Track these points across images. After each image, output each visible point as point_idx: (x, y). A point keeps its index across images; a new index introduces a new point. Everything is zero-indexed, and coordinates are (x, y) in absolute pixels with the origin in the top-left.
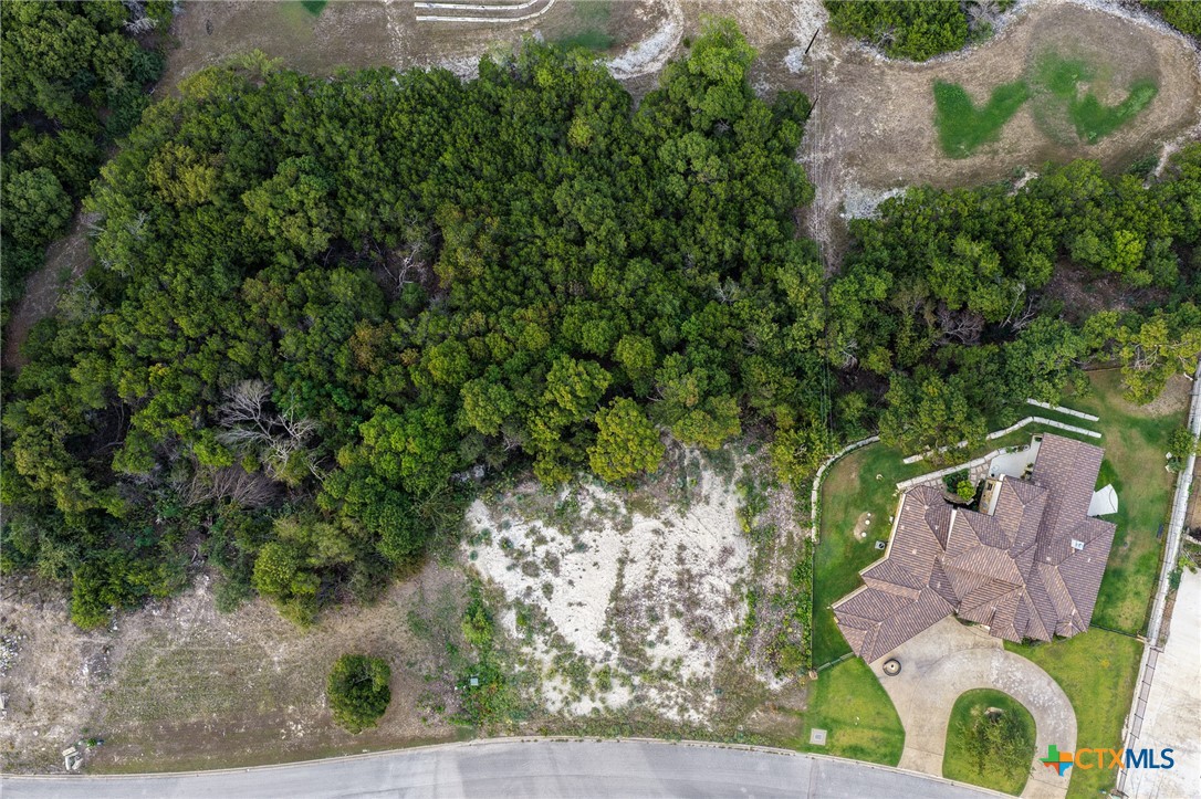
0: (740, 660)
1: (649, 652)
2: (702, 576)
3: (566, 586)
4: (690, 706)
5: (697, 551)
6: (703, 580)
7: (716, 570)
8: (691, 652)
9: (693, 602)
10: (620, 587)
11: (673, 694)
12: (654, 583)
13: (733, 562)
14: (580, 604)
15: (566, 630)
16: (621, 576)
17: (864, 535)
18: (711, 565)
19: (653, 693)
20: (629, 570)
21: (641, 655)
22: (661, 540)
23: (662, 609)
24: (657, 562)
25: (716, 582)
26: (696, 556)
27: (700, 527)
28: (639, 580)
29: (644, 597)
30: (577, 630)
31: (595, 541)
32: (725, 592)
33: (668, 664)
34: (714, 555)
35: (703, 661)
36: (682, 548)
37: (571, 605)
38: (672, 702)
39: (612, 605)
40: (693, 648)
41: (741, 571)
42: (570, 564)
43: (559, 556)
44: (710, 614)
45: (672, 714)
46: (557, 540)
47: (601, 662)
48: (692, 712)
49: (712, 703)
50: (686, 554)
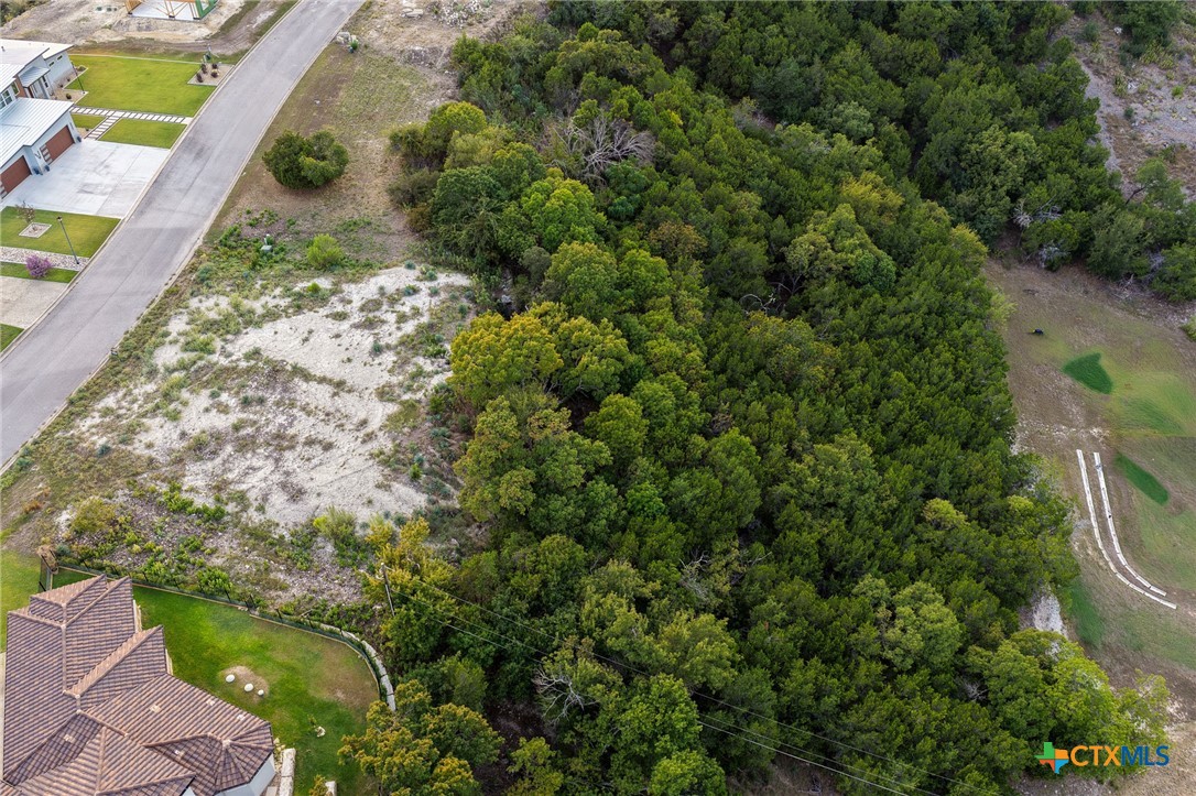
0: (132, 485)
1: (206, 393)
2: (277, 461)
3: (335, 331)
4: (107, 419)
5: (315, 461)
6: (271, 461)
7: (277, 477)
8: (178, 432)
9: (245, 446)
10: (307, 377)
11: (136, 406)
12: (295, 410)
13: (278, 499)
14: (306, 340)
15: (282, 325)
16: (322, 380)
17: (230, 678)
18: (287, 474)
19: (151, 387)
20: (326, 390)
21: (206, 385)
22: (349, 426)
23: (255, 413)
24: (323, 417)
25: (261, 474)
26: (309, 460)
27: (348, 472)
28: (306, 397)
29: (282, 398)
30: (276, 333)
31: (380, 364)
32: (239, 482)
33: (180, 407)
34: (301, 478)
35: (158, 443)
36: (328, 447)
37: (310, 332)
38: (124, 404)
39: (289, 368)
40: (183, 435)
41: (261, 509)
42: (366, 340)
43: (376, 331)
44: (218, 461)
45: (110, 401)
46: (396, 332)
47: (223, 348)
48: (98, 421)
49: (94, 443)
50: (318, 449)
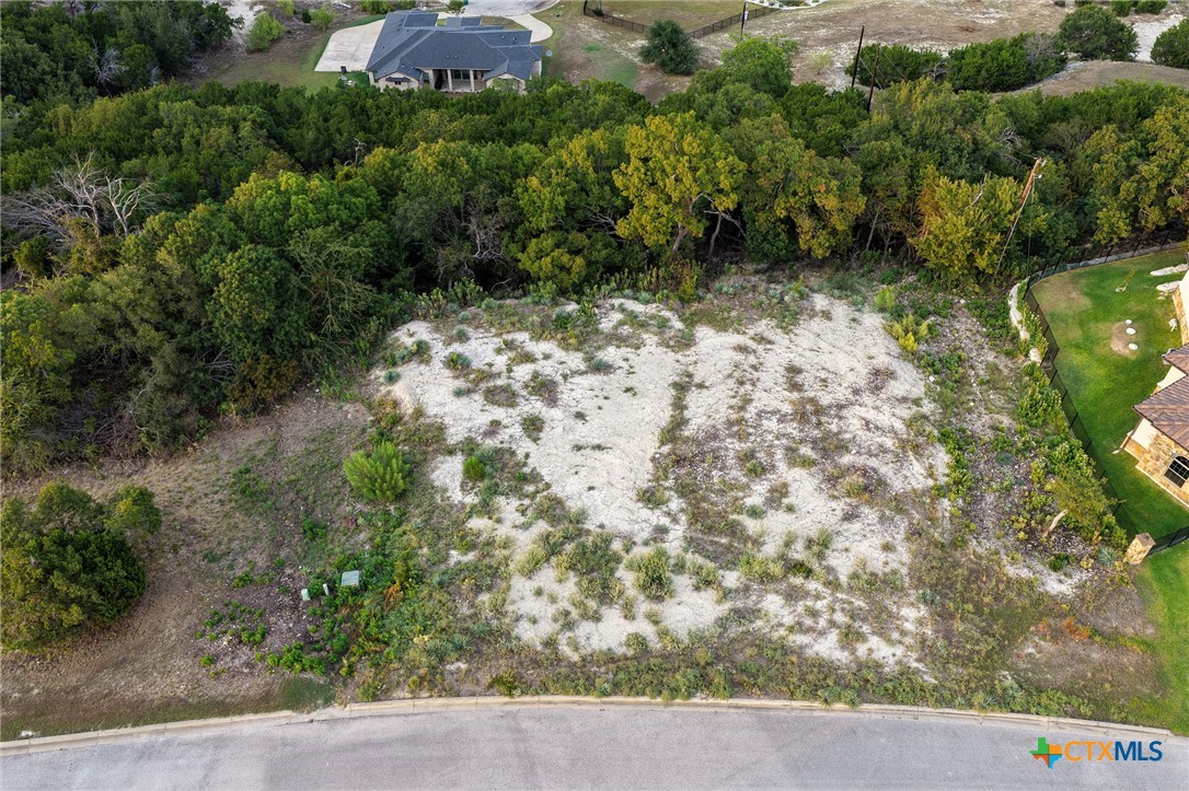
1: (752, 526)
2: (841, 407)
3: (571, 422)
4: (866, 629)
5: (823, 375)
6: (844, 412)
7: (867, 398)
8: (846, 525)
9: (831, 446)
10: (679, 423)
11: (820, 605)
12: (747, 416)
13: (897, 388)
14: (599, 447)
15: (570, 489)
16: (679, 405)
17: (1133, 347)
18: (856, 392)
19: (773, 603)
20: (694, 399)
21: (734, 530)
22: (752, 359)
23: (771, 455)
24: (748, 387)
25: (871, 415)
26: (824, 380)
27: (822, 344)
28: (717, 411)
29: (730, 436)
30: (591, 488)
31: (626, 360)
32: (892, 430)
33: (799, 546)
34: (861, 377)
35: (877, 541)
36: (793, 370)
37: (579, 448)
38: (822, 623)
39: (666, 449)
40: (849, 517)
41: (917, 402)
42: (579, 391)
43: (559, 378)
44: (873, 462)
45: (827, 647)
46: (552, 357)
47: (646, 543)
48: (874, 641)
49: (920, 622)
50: (805, 378)
